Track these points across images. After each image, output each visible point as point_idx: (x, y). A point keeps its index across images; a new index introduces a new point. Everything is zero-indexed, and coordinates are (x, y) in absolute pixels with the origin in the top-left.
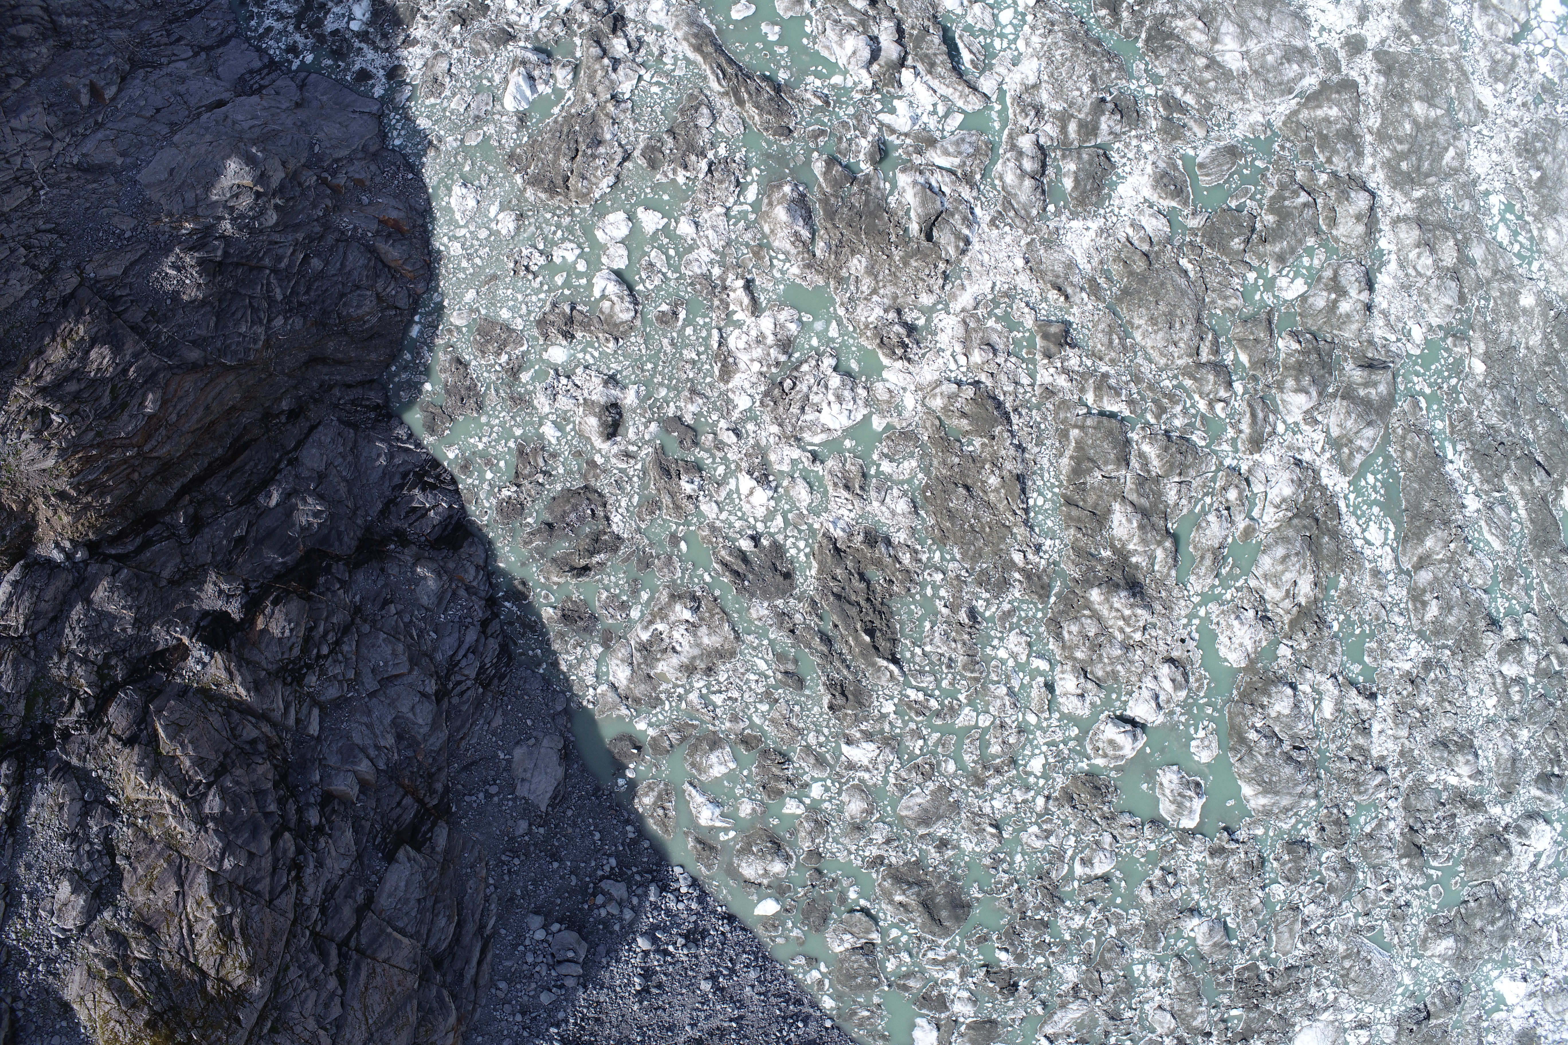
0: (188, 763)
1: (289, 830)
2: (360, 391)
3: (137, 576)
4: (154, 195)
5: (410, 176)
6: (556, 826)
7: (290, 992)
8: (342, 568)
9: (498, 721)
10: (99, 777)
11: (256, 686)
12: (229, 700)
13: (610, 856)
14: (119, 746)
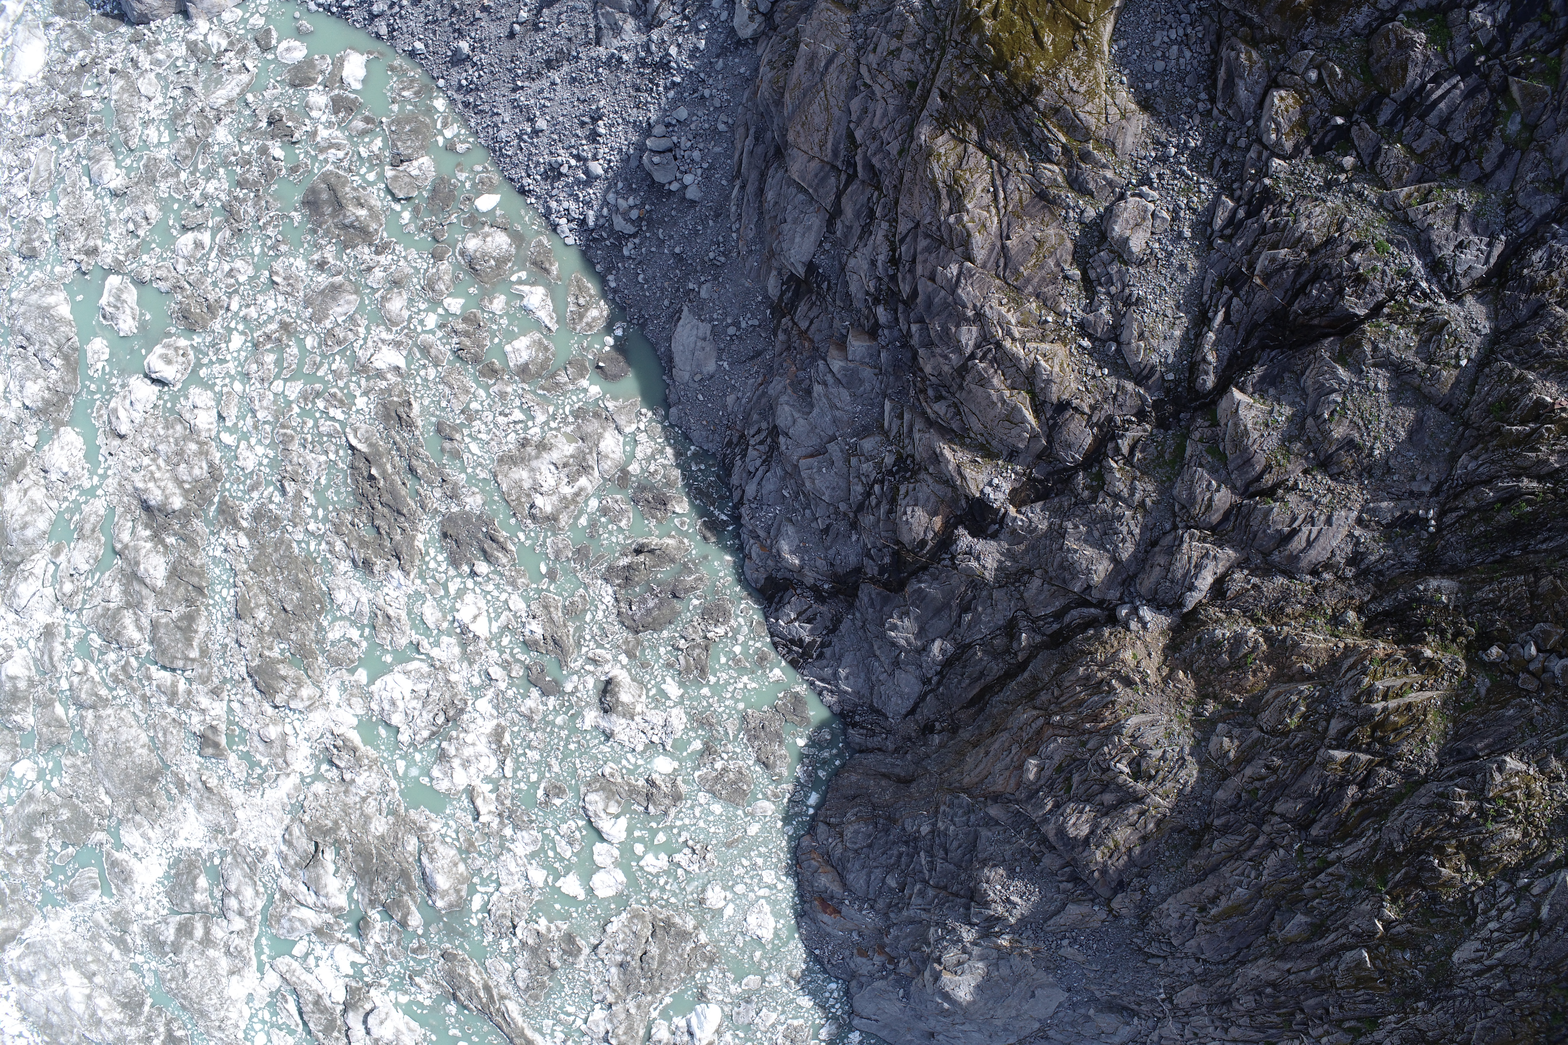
0: (995, 381)
1: (904, 302)
2: (870, 745)
3: (1064, 581)
4: (1042, 976)
5: (817, 952)
6: (678, 290)
7: (898, 127)
8: (868, 570)
9: (730, 399)
10: (1100, 367)
11: (937, 458)
12: (962, 445)
13: (629, 258)
14: (1075, 402)
